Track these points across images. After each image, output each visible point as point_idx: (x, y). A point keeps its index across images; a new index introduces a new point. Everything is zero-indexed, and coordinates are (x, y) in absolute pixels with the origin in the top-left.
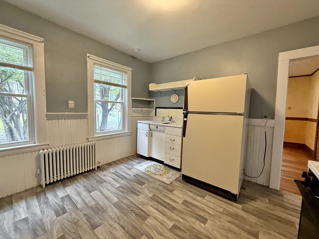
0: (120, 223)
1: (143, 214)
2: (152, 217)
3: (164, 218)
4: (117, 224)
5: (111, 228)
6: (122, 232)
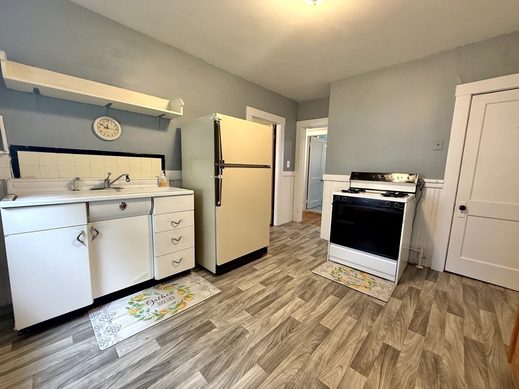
0: (310, 351)
1: (287, 324)
2: (291, 314)
3: (291, 304)
4: (312, 356)
5: (322, 363)
6: (323, 347)
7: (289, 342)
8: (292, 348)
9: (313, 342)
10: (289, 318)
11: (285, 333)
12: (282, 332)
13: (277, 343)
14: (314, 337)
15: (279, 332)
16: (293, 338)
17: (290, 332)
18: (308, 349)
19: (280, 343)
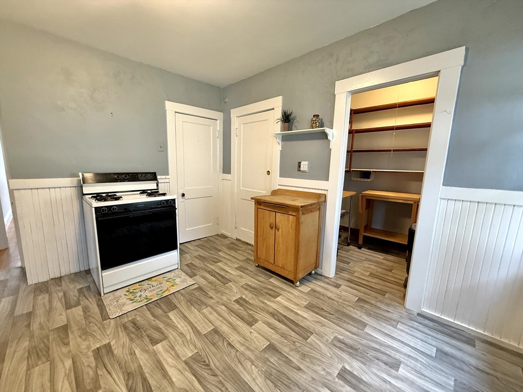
0: (235, 351)
1: (195, 366)
2: (181, 359)
3: (162, 356)
7: (221, 368)
8: (230, 367)
9: (226, 346)
10: (186, 363)
11: (208, 371)
12: (206, 374)
13: (220, 382)
14: (220, 344)
15: (204, 378)
16: (217, 364)
17: (208, 365)
18: (232, 352)
19: (221, 378)
